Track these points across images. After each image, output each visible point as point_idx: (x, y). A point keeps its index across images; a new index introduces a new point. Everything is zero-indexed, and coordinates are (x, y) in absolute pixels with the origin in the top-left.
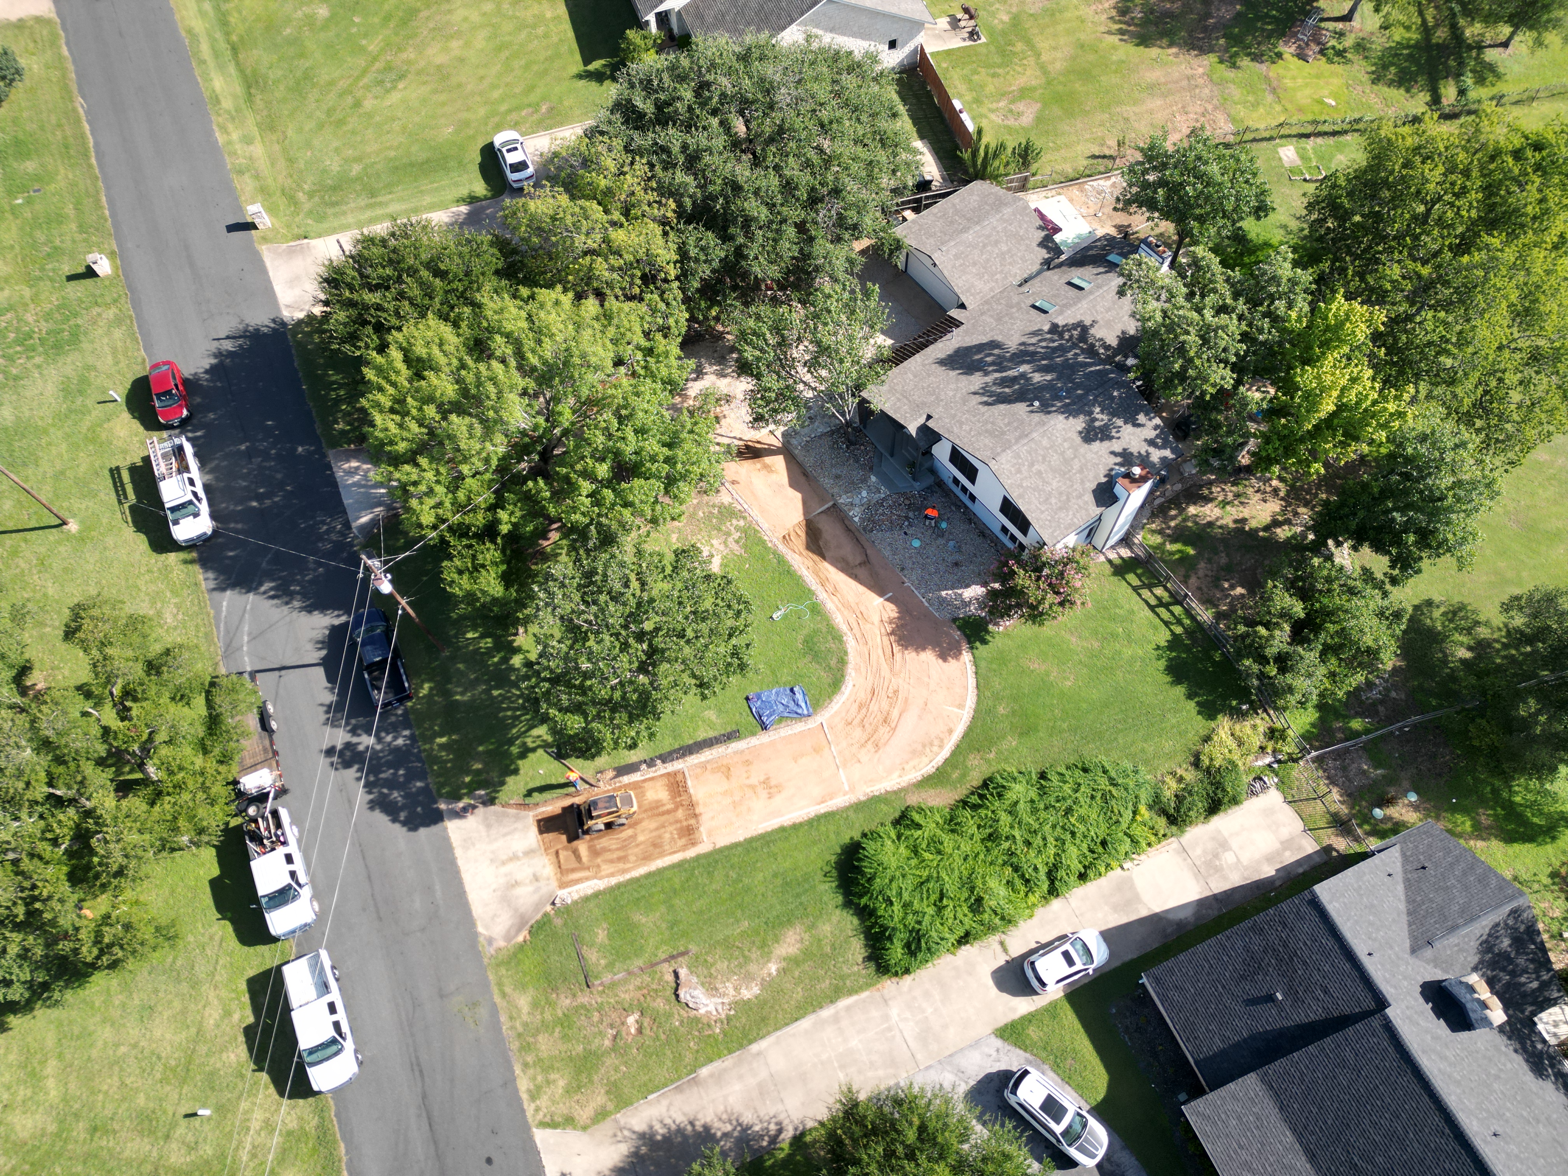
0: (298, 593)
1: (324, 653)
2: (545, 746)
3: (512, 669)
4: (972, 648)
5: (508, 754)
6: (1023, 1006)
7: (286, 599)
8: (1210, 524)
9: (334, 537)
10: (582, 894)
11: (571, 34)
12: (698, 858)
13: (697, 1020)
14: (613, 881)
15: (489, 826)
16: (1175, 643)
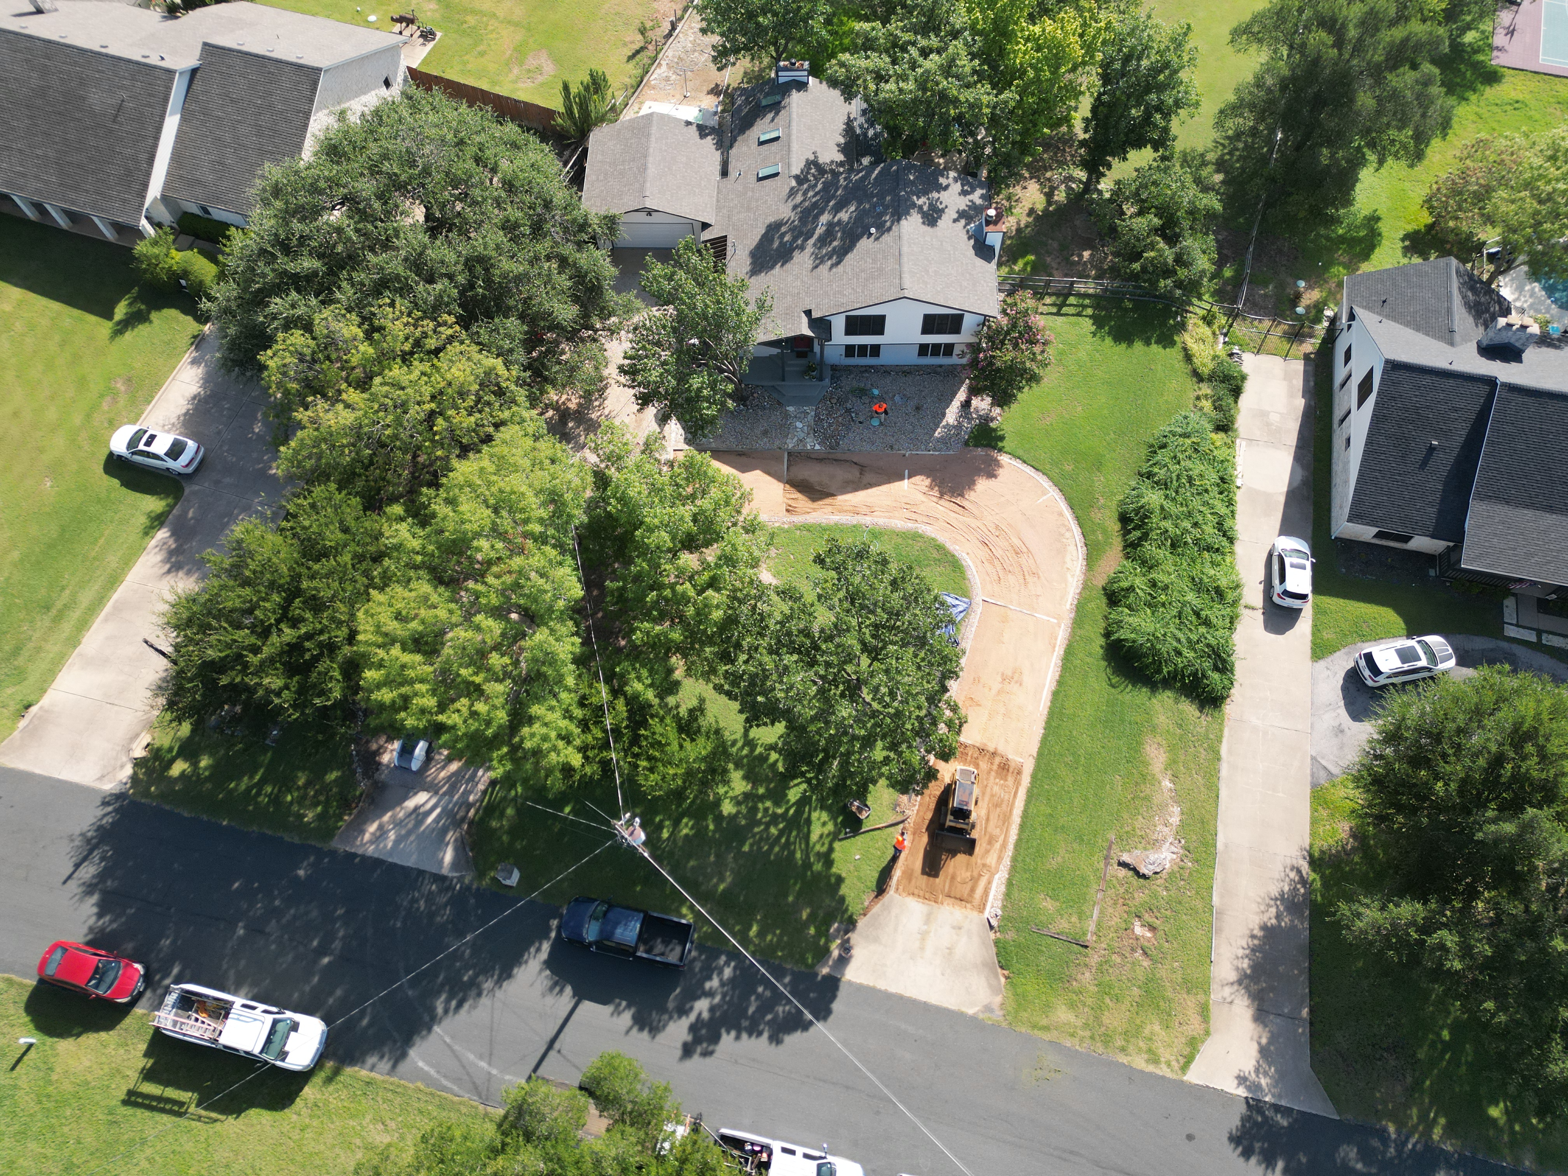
0: (476, 975)
1: (568, 990)
2: (835, 836)
3: (733, 818)
4: (1000, 450)
5: (817, 876)
6: (1304, 626)
7: (473, 992)
8: (1019, 230)
9: (443, 899)
10: (1001, 897)
11: (55, 306)
12: (1034, 777)
13: (1172, 874)
14: (1007, 861)
15: (876, 940)
16: (1099, 322)
